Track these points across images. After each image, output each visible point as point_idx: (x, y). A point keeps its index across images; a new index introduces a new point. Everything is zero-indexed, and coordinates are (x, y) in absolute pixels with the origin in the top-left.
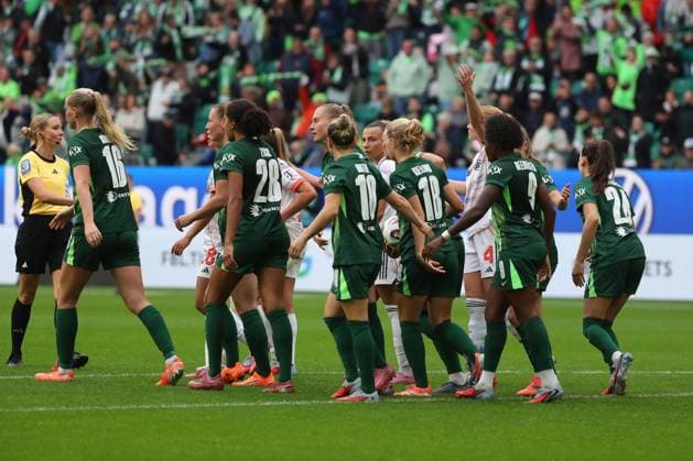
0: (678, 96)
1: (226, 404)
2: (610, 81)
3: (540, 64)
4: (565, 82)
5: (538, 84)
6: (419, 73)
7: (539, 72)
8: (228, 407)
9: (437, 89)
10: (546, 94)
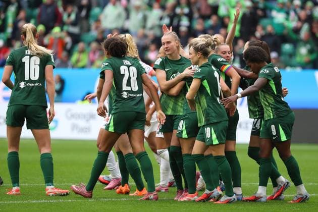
0: (264, 28)
1: (11, 202)
2: (226, 20)
3: (186, 10)
4: (200, 21)
5: (185, 22)
6: (119, 16)
7: (186, 15)
8: (12, 204)
9: (129, 25)
10: (190, 28)
